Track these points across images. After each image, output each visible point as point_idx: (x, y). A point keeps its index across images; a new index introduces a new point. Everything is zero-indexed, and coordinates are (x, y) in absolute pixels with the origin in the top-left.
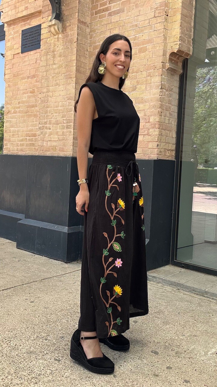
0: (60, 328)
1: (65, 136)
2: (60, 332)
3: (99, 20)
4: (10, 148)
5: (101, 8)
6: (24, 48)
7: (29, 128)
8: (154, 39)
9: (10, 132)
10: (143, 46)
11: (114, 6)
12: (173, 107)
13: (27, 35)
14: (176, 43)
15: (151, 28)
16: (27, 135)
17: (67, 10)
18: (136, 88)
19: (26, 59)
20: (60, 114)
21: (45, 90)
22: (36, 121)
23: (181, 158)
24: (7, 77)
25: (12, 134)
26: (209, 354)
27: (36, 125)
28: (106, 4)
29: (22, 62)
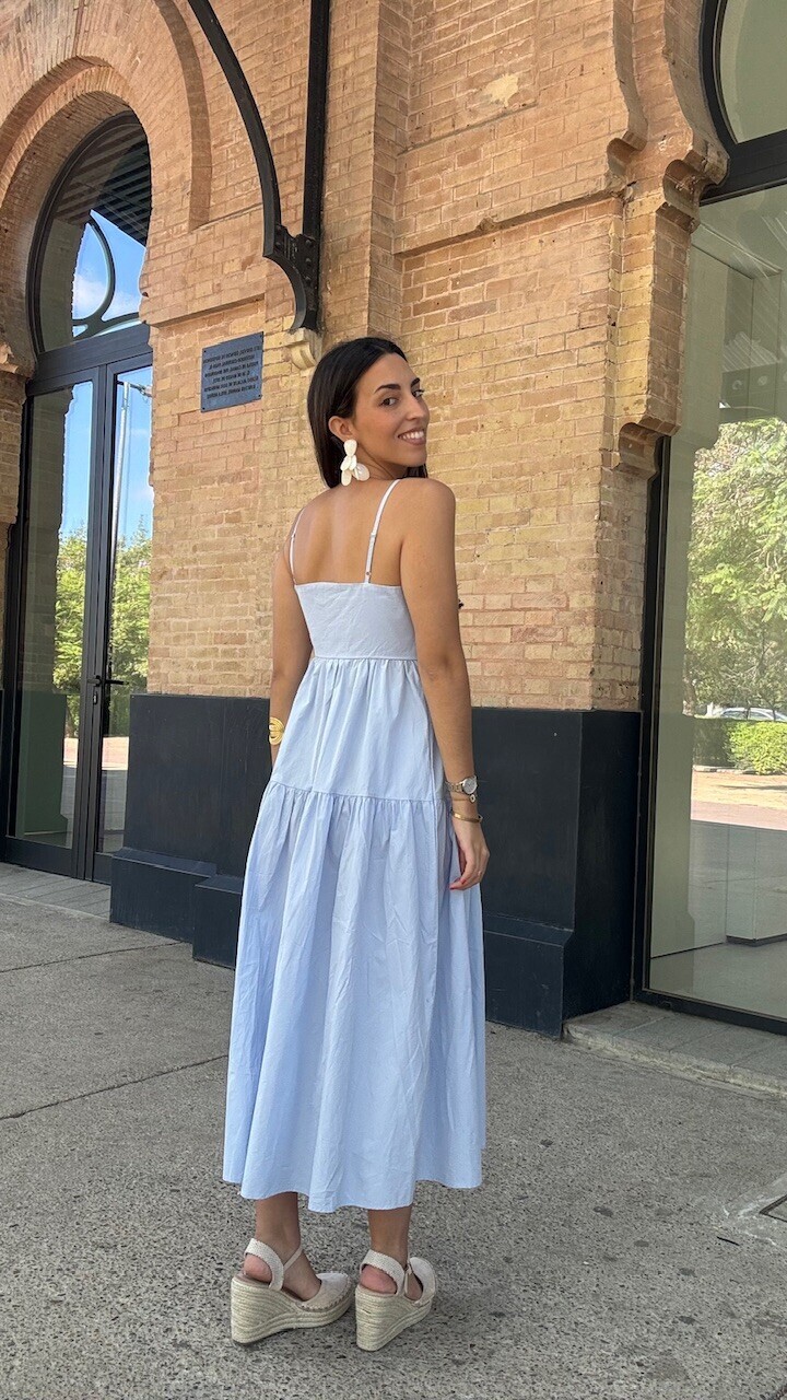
3: (426, 329)
4: (166, 675)
5: (432, 298)
6: (209, 397)
7: (224, 619)
8: (579, 386)
9: (169, 630)
10: (548, 405)
11: (467, 297)
12: (632, 567)
13: (221, 361)
15: (570, 358)
16: (219, 639)
17: (335, 303)
18: (530, 517)
19: (217, 427)
21: (273, 518)
22: (245, 600)
23: (658, 704)
24: (158, 475)
25: (174, 635)
26: (741, 1212)
27: (243, 611)
28: (444, 287)
29: (204, 437)
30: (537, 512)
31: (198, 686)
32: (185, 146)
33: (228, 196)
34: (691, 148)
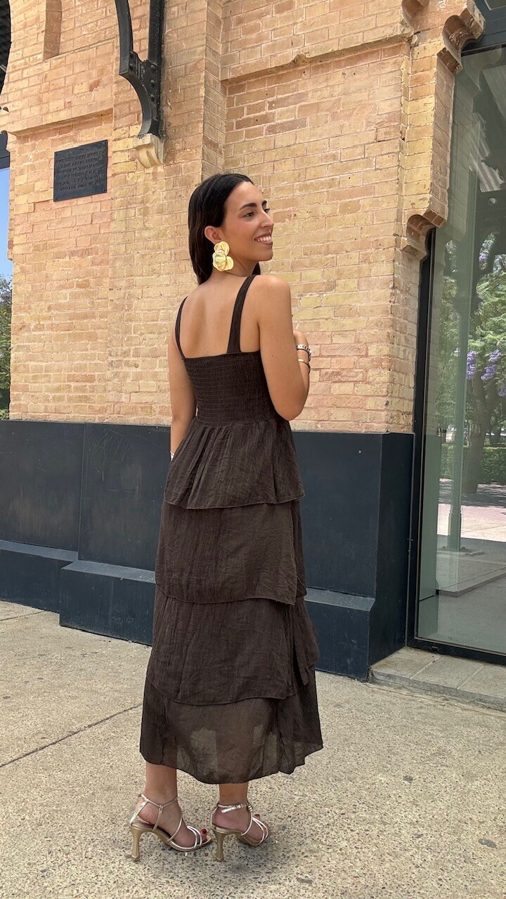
3: (246, 139)
4: (26, 406)
5: (251, 116)
6: (61, 189)
7: (76, 363)
8: (376, 186)
9: (28, 372)
11: (281, 115)
13: (68, 162)
14: (422, 196)
15: (369, 164)
16: (71, 378)
17: (175, 115)
18: (335, 286)
19: (67, 213)
20: (162, 336)
21: (123, 283)
22: (94, 349)
24: (17, 250)
25: (31, 375)
27: (93, 357)
28: (261, 108)
29: (56, 221)
30: (341, 282)
31: (53, 415)
33: (77, 33)
34: (465, 6)
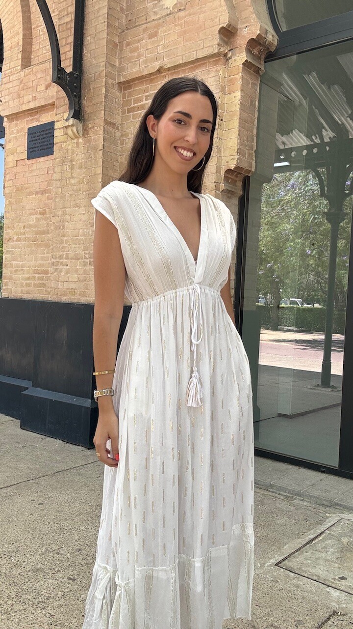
0: (77, 538)
1: (87, 276)
2: (77, 543)
3: (133, 120)
4: (11, 289)
5: (136, 105)
6: (32, 151)
7: (38, 262)
9: (12, 267)
13: (34, 135)
14: (232, 157)
16: (36, 272)
17: (89, 106)
19: (34, 167)
20: (81, 246)
21: (60, 213)
22: (48, 253)
23: (242, 306)
24: (7, 190)
25: (14, 269)
26: (266, 566)
27: (47, 259)
28: (141, 100)
29: (28, 172)
31: (25, 295)
32: (19, 28)
33: (40, 52)
34: (259, 32)
